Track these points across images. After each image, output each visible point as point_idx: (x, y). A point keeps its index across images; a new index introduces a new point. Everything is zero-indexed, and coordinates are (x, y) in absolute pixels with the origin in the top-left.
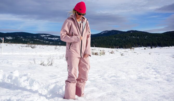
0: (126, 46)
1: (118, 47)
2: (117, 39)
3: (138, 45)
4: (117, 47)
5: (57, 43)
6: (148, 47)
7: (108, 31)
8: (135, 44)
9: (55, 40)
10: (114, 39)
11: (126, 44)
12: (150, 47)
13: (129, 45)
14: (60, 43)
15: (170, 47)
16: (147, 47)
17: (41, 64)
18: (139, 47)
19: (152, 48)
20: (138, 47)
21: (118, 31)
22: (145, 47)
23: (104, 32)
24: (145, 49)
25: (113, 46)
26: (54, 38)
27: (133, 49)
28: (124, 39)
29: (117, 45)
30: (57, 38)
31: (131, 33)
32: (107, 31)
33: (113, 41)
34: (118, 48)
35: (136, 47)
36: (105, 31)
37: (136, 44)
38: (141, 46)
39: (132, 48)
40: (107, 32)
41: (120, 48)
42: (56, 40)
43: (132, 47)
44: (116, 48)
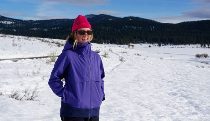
0: (122, 40)
1: (109, 42)
2: (107, 28)
3: (140, 41)
4: (107, 41)
5: (11, 30)
6: (154, 44)
7: (94, 15)
8: (135, 38)
9: (6, 25)
10: (103, 28)
11: (121, 38)
12: (157, 44)
13: (125, 39)
14: (14, 30)
15: (187, 45)
16: (152, 44)
18: (142, 42)
19: (160, 45)
20: (139, 43)
21: (110, 16)
22: (151, 43)
23: (88, 17)
24: (150, 46)
25: (100, 39)
26: (6, 22)
27: (133, 46)
28: (119, 30)
29: (107, 39)
30: (10, 21)
31: (130, 21)
32: (92, 15)
33: (101, 32)
34: (108, 43)
35: (137, 43)
36: (90, 15)
37: (136, 38)
38: (144, 43)
39: (131, 44)
40: (92, 17)
41: (111, 43)
42: (8, 24)
43: (129, 43)
44: (105, 43)
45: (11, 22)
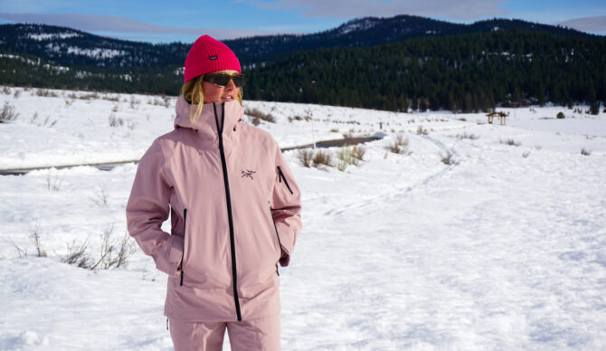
0: (468, 97)
1: (428, 103)
2: (420, 61)
3: (528, 97)
4: (419, 101)
5: (114, 76)
6: (575, 107)
7: (376, 19)
8: (511, 91)
9: (101, 60)
10: (407, 61)
11: (467, 89)
12: (585, 108)
13: (479, 95)
14: (127, 77)
16: (570, 107)
17: (71, 260)
18: (534, 103)
19: (594, 111)
20: (525, 105)
21: (429, 20)
22: (564, 106)
23: (358, 25)
24: (560, 116)
25: (398, 96)
26: (98, 50)
27: (502, 115)
28: (459, 64)
29: (421, 94)
30: (113, 49)
31: (495, 35)
32: (371, 19)
33: (399, 73)
34: (423, 109)
35: (518, 106)
36: (362, 21)
37: (516, 89)
38: (541, 103)
39: (498, 110)
40: (369, 25)
41: (434, 108)
42: (107, 59)
43: (494, 107)
44: (414, 108)
45: (116, 53)
